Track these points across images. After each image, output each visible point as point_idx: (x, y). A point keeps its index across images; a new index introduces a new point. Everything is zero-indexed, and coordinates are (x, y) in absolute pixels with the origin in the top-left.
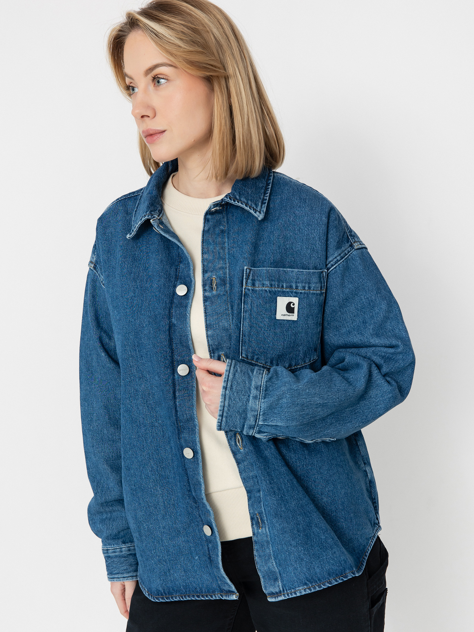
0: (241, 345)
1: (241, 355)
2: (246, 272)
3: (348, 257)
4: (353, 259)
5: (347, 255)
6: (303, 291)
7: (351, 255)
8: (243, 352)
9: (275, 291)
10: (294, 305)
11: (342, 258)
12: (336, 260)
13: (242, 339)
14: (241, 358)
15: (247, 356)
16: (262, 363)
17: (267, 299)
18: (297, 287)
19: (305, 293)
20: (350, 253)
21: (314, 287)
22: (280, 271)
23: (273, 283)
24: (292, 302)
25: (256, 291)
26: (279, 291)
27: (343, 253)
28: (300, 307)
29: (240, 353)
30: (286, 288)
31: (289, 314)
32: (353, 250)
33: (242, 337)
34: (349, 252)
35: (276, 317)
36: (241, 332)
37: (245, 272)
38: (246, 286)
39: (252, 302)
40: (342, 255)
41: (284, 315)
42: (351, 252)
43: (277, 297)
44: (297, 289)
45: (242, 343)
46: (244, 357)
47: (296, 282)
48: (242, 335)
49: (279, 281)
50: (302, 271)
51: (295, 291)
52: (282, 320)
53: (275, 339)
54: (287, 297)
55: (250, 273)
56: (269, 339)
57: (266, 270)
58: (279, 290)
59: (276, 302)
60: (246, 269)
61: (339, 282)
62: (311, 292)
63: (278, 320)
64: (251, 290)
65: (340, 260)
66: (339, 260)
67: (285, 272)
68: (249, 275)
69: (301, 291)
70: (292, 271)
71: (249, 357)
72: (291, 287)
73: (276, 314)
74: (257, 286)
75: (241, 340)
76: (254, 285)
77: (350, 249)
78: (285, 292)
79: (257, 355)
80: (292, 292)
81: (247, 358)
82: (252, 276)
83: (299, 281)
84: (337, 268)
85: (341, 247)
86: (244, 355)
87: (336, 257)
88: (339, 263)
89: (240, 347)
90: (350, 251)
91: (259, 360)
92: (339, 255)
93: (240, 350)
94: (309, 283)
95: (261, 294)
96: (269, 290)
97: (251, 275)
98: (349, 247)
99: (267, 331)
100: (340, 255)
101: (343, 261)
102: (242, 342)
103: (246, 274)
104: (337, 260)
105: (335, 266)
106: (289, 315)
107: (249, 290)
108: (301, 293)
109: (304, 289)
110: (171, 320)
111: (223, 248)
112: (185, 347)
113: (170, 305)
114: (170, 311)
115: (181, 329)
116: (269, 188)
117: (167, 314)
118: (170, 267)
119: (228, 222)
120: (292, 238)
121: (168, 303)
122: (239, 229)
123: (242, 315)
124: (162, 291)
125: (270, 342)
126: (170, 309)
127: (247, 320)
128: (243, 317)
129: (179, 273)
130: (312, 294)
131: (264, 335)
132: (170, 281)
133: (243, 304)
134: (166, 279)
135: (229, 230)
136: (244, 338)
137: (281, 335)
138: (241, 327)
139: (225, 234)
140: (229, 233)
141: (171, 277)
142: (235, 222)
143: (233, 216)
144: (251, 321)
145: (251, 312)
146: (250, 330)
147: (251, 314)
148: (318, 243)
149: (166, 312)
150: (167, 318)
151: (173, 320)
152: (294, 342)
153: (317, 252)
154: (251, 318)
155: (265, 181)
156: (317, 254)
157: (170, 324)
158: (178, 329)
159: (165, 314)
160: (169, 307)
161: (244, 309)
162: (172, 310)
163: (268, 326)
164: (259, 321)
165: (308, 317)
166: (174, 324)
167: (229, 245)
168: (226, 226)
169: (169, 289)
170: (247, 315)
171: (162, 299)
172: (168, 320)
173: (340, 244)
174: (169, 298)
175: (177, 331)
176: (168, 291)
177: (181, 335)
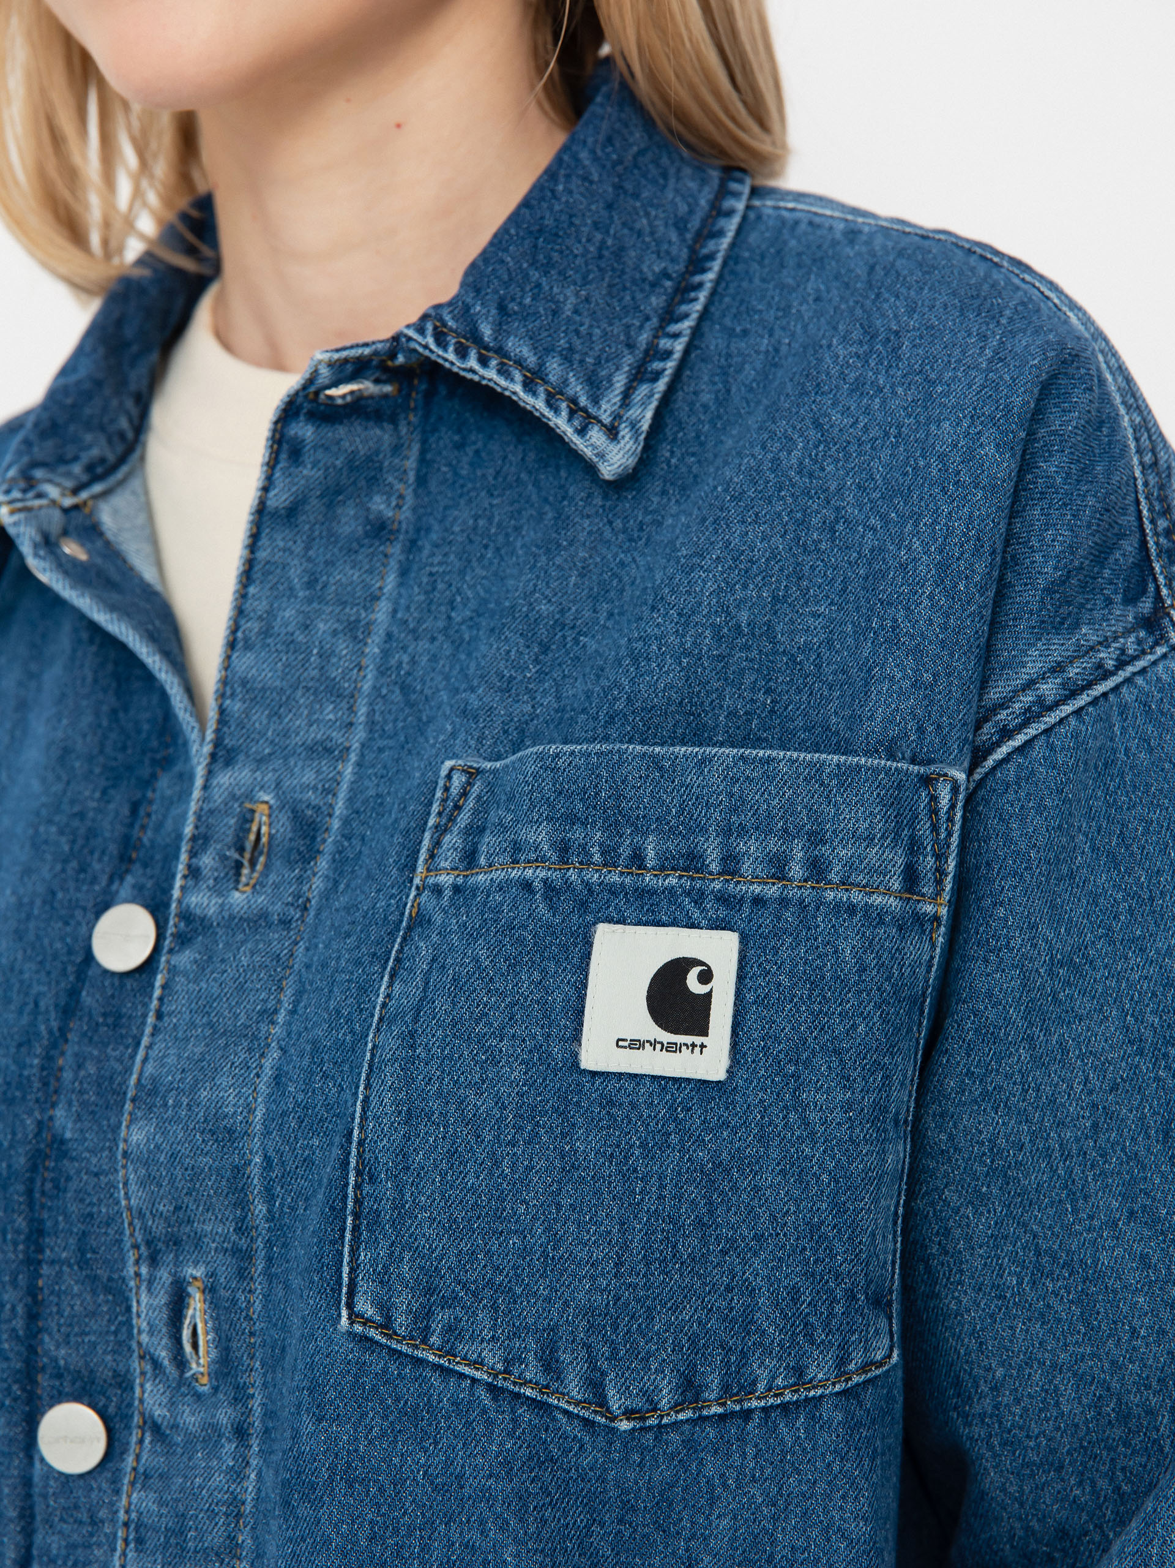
0: (348, 1236)
1: (350, 1306)
2: (447, 789)
3: (1116, 689)
4: (1148, 712)
5: (1107, 675)
6: (772, 891)
7: (1140, 681)
8: (362, 1286)
9: (587, 885)
10: (706, 977)
11: (1073, 694)
12: (1028, 698)
13: (357, 1201)
14: (344, 1320)
15: (385, 1307)
16: (478, 1364)
17: (521, 941)
18: (730, 865)
19: (784, 902)
20: (1130, 669)
21: (850, 866)
22: (621, 763)
23: (577, 834)
24: (696, 962)
25: (474, 890)
26: (613, 890)
27: (1087, 663)
28: (750, 997)
29: (345, 1289)
30: (663, 868)
31: (667, 1037)
32: (1160, 651)
33: (358, 1187)
34: (1128, 663)
35: (575, 1056)
36: (354, 1152)
37: (439, 794)
38: (428, 870)
39: (434, 960)
40: (1072, 672)
41: (636, 1044)
42: (1140, 664)
43: (595, 924)
44: (733, 874)
45: (356, 1229)
46: (367, 1322)
47: (726, 832)
48: (359, 1173)
49: (613, 827)
50: (769, 760)
51: (717, 885)
52: (620, 1076)
53: (566, 1202)
54: (664, 925)
55: (464, 794)
56: (524, 1202)
57: (541, 757)
58: (615, 878)
59: (587, 956)
60: (449, 777)
61: (1041, 842)
62: (830, 895)
63: (594, 1074)
64: (448, 893)
65: (1057, 704)
66: (1050, 700)
67: (661, 769)
68: (458, 808)
69: (757, 889)
70: (704, 761)
71: (401, 1322)
72: (693, 862)
73: (576, 1036)
74: (482, 861)
75: (350, 1204)
76: (470, 858)
77: (1139, 642)
78: (652, 892)
79: (445, 1304)
80: (699, 901)
81: (386, 1326)
82: (475, 812)
83: (747, 818)
84: (1038, 751)
85: (1077, 625)
86: (365, 1306)
87: (1030, 684)
88: (1051, 719)
89: (346, 1249)
90: (1135, 658)
91: (460, 1337)
92: (1053, 670)
93: (346, 1270)
94: (816, 838)
95: (497, 910)
96: (545, 881)
97: (471, 803)
98: (1127, 632)
99: (513, 1144)
100: (1058, 669)
101: (1078, 712)
102: (357, 1216)
103: (444, 801)
104: (1040, 701)
105: (1019, 740)
106: (672, 1048)
107: (437, 890)
108: (758, 901)
109: (780, 875)
110: (51, 1112)
111: (357, 631)
112: (108, 1290)
113: (55, 1024)
114: (49, 1058)
115: (96, 1175)
116: (700, 286)
117: (28, 1078)
118: (104, 792)
119: (422, 481)
120: (781, 570)
121: (47, 1011)
122: (475, 528)
123: (370, 1045)
124: (31, 936)
125: (534, 1218)
126: (54, 1045)
127: (390, 1075)
128: (373, 1055)
129: (143, 827)
130: (838, 906)
131: (491, 1174)
132: (82, 876)
133: (386, 978)
134: (65, 861)
135: (420, 529)
136: (367, 1188)
137: (610, 1176)
138: (353, 1119)
139: (390, 550)
140: (413, 542)
141: (92, 853)
142: (462, 486)
143: (460, 446)
144: (409, 1080)
145: (416, 1020)
146: (407, 1137)
147: (412, 1034)
148: (931, 597)
149: (22, 1066)
150: (24, 1098)
151: (59, 1113)
152: (704, 1225)
153: (917, 652)
154: (412, 1060)
155: (684, 240)
156: (910, 662)
157: (37, 1135)
158: (79, 1172)
159: (20, 1075)
160: (50, 1032)
161: (384, 1005)
162: (63, 1053)
163: (521, 1116)
164: (462, 1079)
165: (807, 1063)
166: (63, 1142)
167: (395, 611)
168: (410, 500)
169: (67, 923)
170: (390, 1042)
171: (22, 982)
172: (30, 1113)
173: (1069, 603)
174: (58, 982)
175: (73, 1186)
176: (62, 939)
177: (91, 1215)
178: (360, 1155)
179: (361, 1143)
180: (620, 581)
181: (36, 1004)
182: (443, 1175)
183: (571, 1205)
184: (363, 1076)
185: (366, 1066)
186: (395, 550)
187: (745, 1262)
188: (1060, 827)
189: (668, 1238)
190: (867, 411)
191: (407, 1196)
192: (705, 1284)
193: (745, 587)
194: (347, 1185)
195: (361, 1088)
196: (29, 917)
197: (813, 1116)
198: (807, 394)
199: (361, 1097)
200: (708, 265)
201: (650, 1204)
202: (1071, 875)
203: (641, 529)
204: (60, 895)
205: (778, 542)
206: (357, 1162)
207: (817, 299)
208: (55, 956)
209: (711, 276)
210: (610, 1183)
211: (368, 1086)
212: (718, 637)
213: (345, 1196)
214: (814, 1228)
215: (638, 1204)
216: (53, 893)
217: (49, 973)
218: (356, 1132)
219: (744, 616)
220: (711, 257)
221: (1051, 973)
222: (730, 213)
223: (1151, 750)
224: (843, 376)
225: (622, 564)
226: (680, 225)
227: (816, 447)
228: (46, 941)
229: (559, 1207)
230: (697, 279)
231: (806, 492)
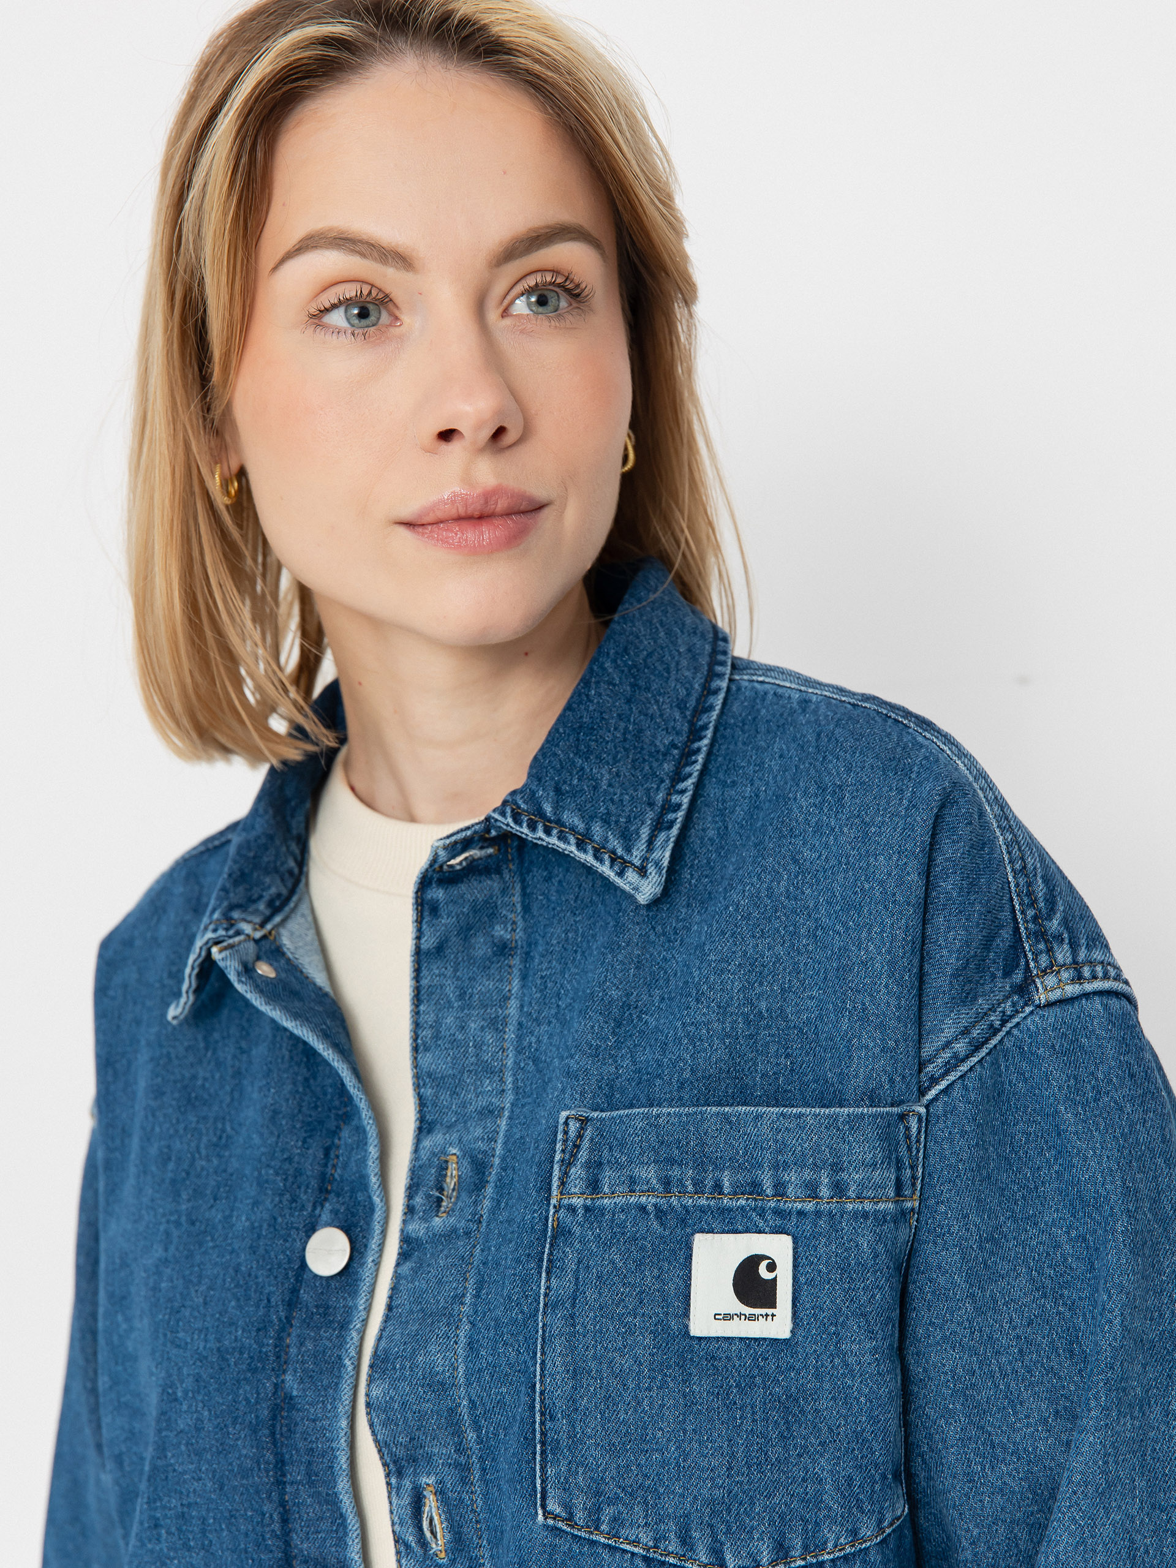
0: (538, 1458)
1: (544, 1506)
2: (566, 1133)
3: (1001, 1041)
4: (1022, 1053)
5: (996, 1032)
6: (809, 1206)
7: (1015, 1032)
8: (551, 1493)
9: (685, 1207)
10: (772, 1267)
11: (977, 1048)
13: (543, 1433)
14: (540, 1518)
15: (568, 1507)
16: (636, 1542)
17: (643, 1248)
18: (780, 1190)
19: (818, 1214)
20: (1009, 1025)
21: (863, 1185)
22: (703, 1120)
23: (675, 1172)
24: (764, 1257)
25: (602, 1210)
26: (703, 1210)
27: (983, 1025)
28: (802, 1280)
29: (539, 1496)
30: (735, 1194)
31: (748, 1311)
32: (1028, 1010)
33: (542, 1423)
34: (1007, 1021)
35: (687, 1327)
36: (538, 1399)
37: (560, 1136)
38: (561, 1193)
39: (579, 1262)
40: (975, 1033)
41: (728, 1317)
42: (1016, 1020)
43: (693, 1234)
44: (782, 1196)
45: (543, 1452)
46: (556, 1517)
47: (776, 1167)
48: (542, 1414)
49: (700, 1167)
50: (800, 1116)
51: (772, 1204)
52: (718, 1339)
53: (690, 1428)
54: (740, 1233)
55: (580, 1136)
56: (661, 1429)
57: (646, 1116)
58: (703, 1202)
59: (689, 1258)
60: (566, 1123)
62: (850, 1207)
63: (700, 1339)
64: (581, 1211)
65: (967, 1057)
66: (962, 1054)
67: (730, 1123)
68: (577, 1147)
69: (799, 1206)
70: (758, 1117)
71: (580, 1516)
72: (755, 1188)
73: (686, 1314)
74: (606, 1189)
75: (538, 1436)
76: (594, 1186)
77: (1014, 1004)
78: (730, 1210)
79: (610, 1502)
80: (762, 1213)
81: (570, 1519)
82: (591, 1150)
83: (788, 1157)
84: (957, 1092)
85: (975, 998)
86: (553, 1506)
87: (949, 1044)
88: (964, 1068)
89: (538, 1467)
90: (1011, 1017)
91: (622, 1525)
92: (963, 1033)
93: (538, 1481)
94: (836, 1168)
95: (622, 1225)
96: (655, 1205)
97: (586, 1144)
98: (1007, 998)
99: (649, 1389)
100: (966, 1032)
101: (980, 1061)
102: (543, 1443)
103: (565, 1141)
104: (955, 1056)
105: (944, 1085)
106: (752, 1318)
107: (572, 1209)
108: (801, 1213)
109: (814, 1195)
110: (283, 1377)
111: (496, 1024)
112: (327, 1502)
113: (282, 1314)
114: (280, 1338)
115: (314, 1421)
116: (699, 750)
117: (266, 1353)
118: (304, 1142)
119: (526, 909)
120: (784, 969)
121: (277, 1305)
122: (567, 940)
123: (541, 1324)
124: (261, 1251)
125: (669, 1440)
126: (282, 1329)
127: (559, 1345)
128: (544, 1331)
129: (334, 1166)
130: (855, 1215)
131: (636, 1411)
132: (294, 1205)
133: (544, 1275)
134: (281, 1195)
135: (531, 944)
136: (549, 1424)
137: (718, 1408)
138: (535, 1376)
139: (512, 963)
140: (527, 954)
141: (299, 1187)
142: (554, 909)
143: (548, 879)
144: (573, 1349)
145: (573, 1306)
146: (574, 1388)
147: (572, 1317)
148: (886, 986)
149: (262, 1345)
150: (263, 1368)
151: (288, 1377)
152: (785, 1437)
153: (882, 1026)
154: (573, 1334)
155: (685, 717)
156: (878, 1035)
157: (274, 1394)
158: (303, 1419)
159: (260, 1352)
160: (280, 1320)
161: (546, 1295)
162: (289, 1335)
163: (654, 1370)
164: (610, 1346)
165: (843, 1324)
166: (291, 1398)
167: (522, 1006)
168: (520, 924)
169: (286, 1241)
170: (557, 1322)
171: (257, 1284)
172: (268, 1379)
173: (970, 982)
174: (283, 1284)
175: (299, 1429)
176: (283, 1252)
177: (312, 1449)
178: (542, 1402)
179: (542, 1393)
180: (666, 972)
181: (269, 1301)
182: (602, 1413)
183: (693, 1430)
184: (539, 1347)
185: (540, 1340)
186: (516, 961)
187: (814, 1461)
188: (977, 1144)
189: (761, 1448)
190: (827, 846)
191: (578, 1429)
192: (788, 1478)
193: (761, 984)
194: (534, 1422)
195: (539, 1355)
196: (259, 1237)
197: (851, 1360)
198: (785, 837)
199: (539, 1361)
200: (703, 734)
201: (748, 1426)
202: (989, 1177)
203: (676, 933)
204: (280, 1220)
205: (779, 949)
206: (541, 1407)
207: (781, 756)
208: (279, 1265)
209: (706, 741)
210: (719, 1413)
211: (543, 1353)
212: (748, 1022)
213: (534, 1430)
214: (857, 1435)
215: (740, 1426)
216: (275, 1219)
217: (276, 1277)
218: (538, 1386)
219: (763, 1005)
220: (705, 727)
221: (981, 1248)
222: (716, 692)
223: (1026, 1080)
224: (807, 822)
225: (665, 959)
226: (681, 706)
227: (796, 877)
228: (272, 1254)
229: (685, 1431)
230: (696, 745)
231: (794, 911)
